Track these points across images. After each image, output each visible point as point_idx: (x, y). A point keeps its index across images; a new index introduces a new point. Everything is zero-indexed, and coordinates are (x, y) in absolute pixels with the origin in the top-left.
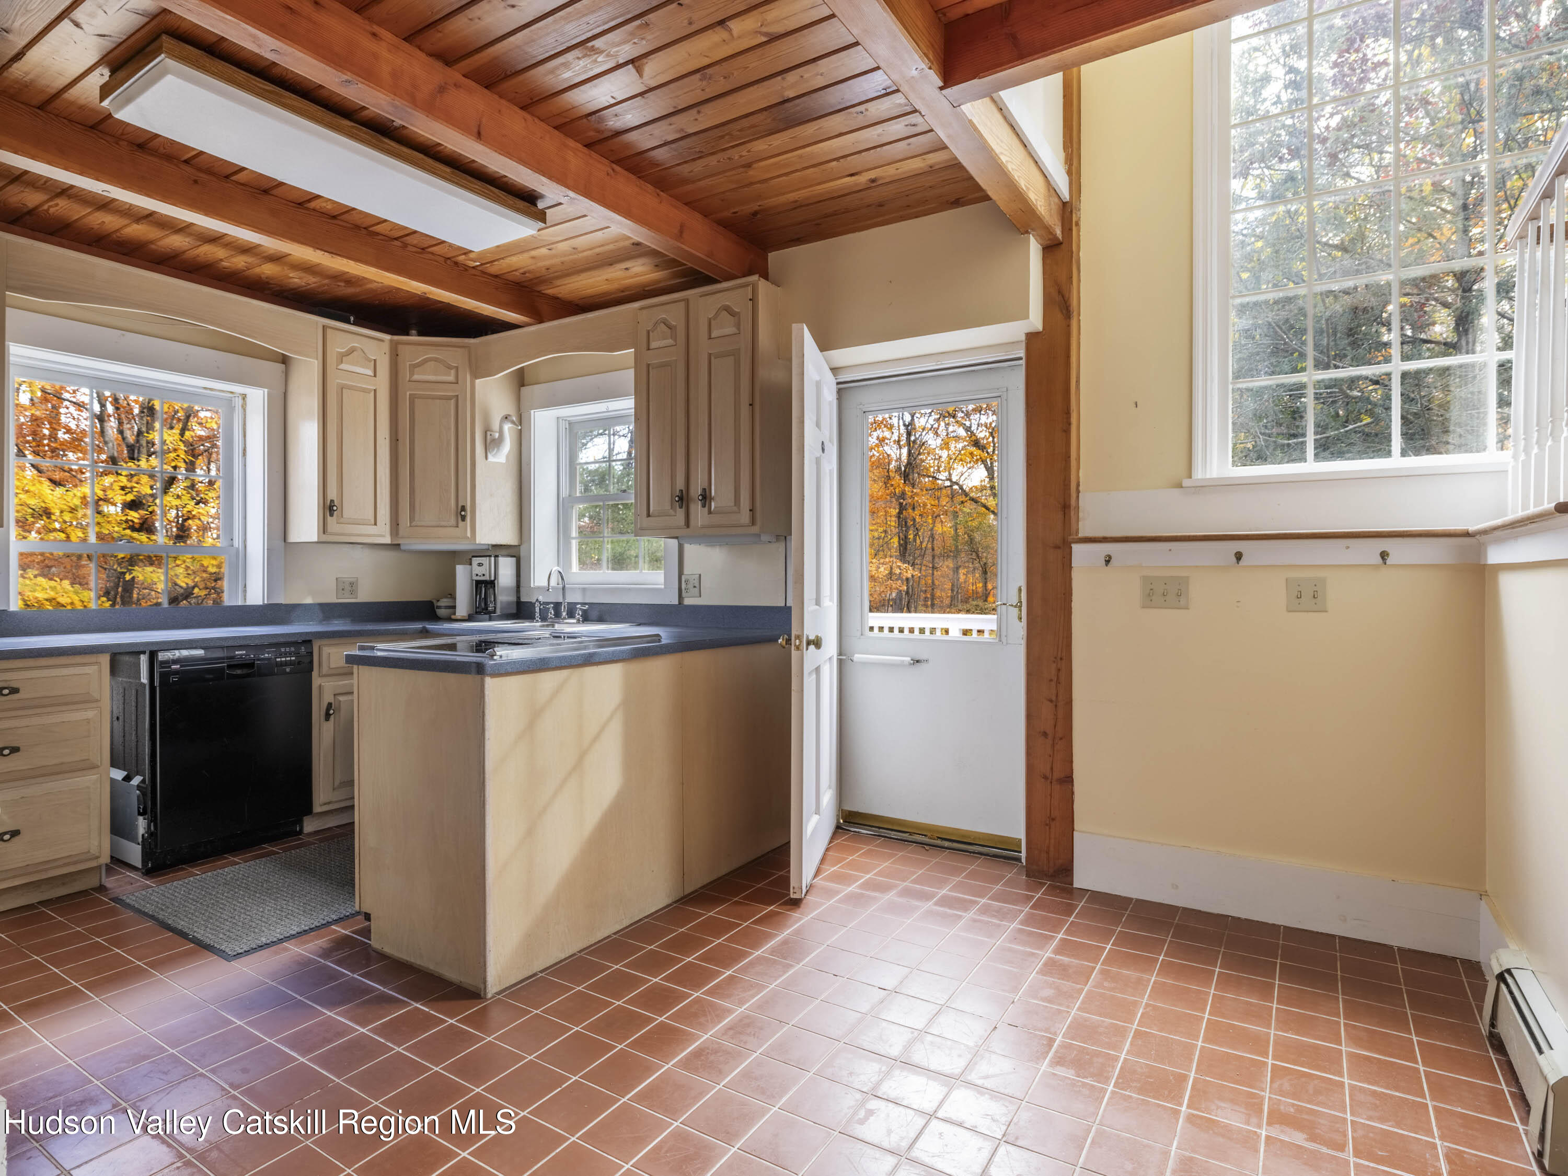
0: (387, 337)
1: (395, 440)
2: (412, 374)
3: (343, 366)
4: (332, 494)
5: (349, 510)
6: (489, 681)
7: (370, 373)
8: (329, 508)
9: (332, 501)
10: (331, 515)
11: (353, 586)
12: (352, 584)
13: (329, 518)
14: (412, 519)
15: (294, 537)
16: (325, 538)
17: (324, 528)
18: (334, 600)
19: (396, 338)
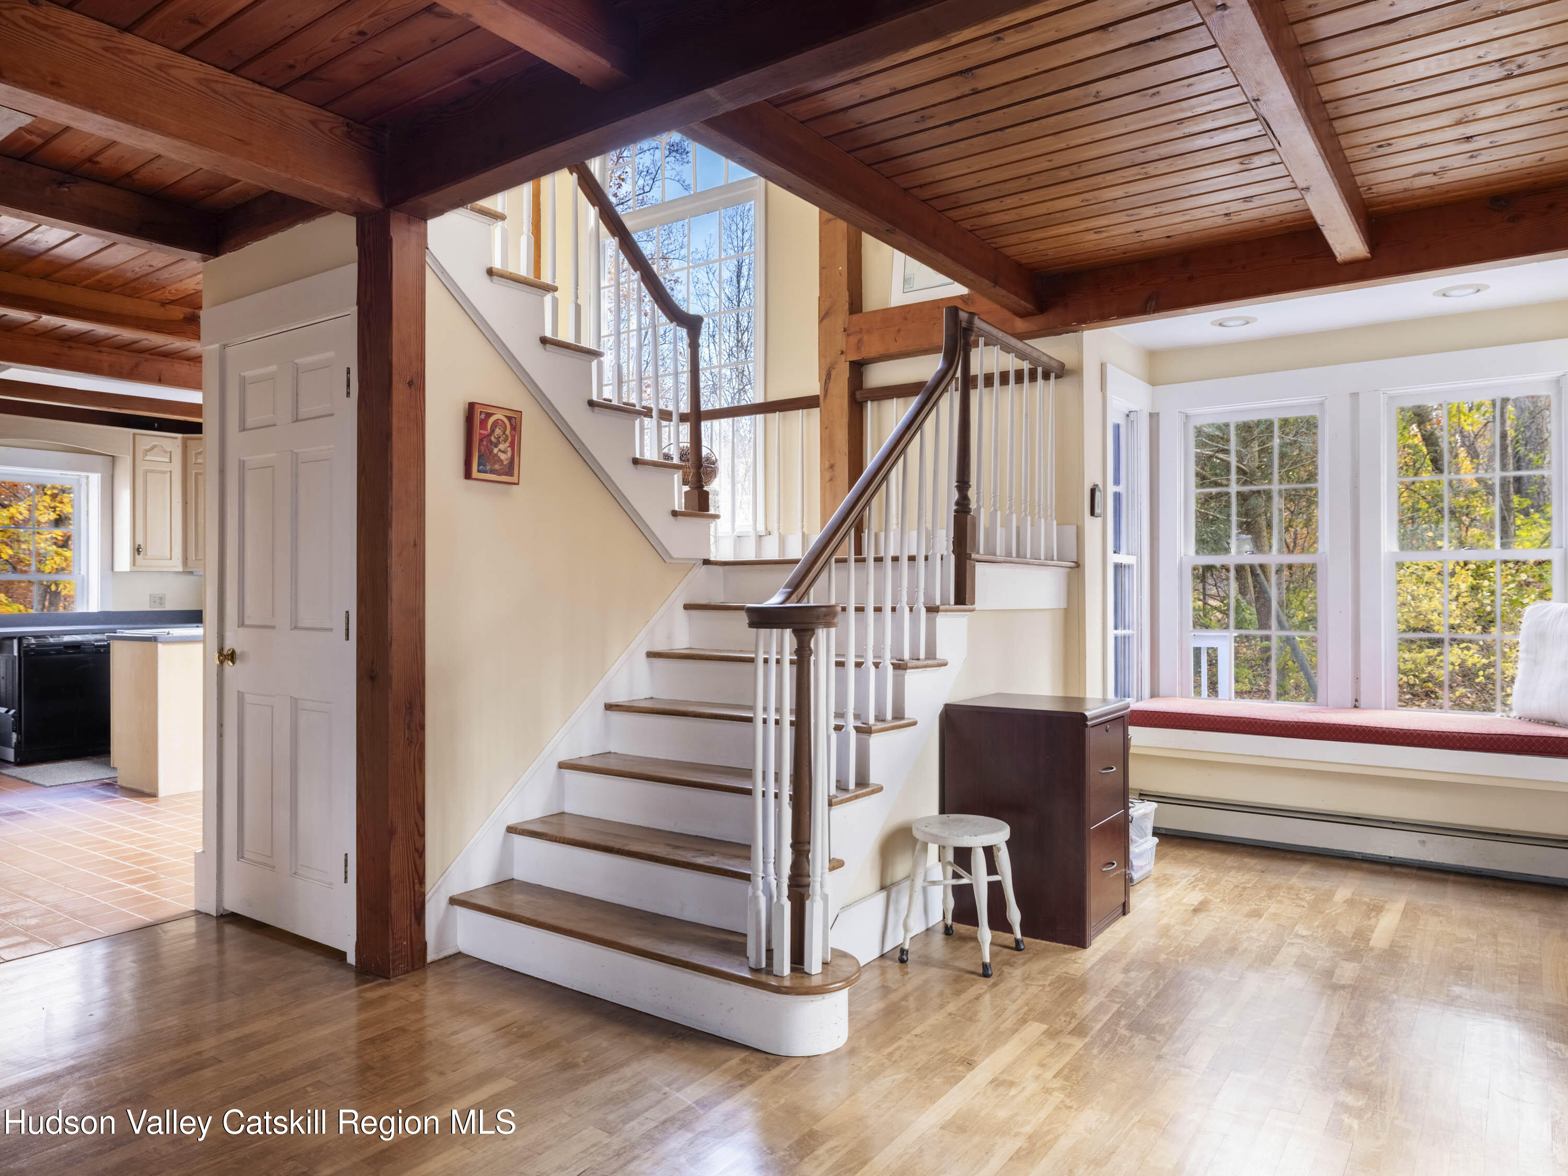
0: (179, 436)
1: (185, 503)
2: (196, 458)
3: (148, 458)
4: (140, 541)
5: (151, 551)
6: (160, 646)
7: (167, 460)
8: (137, 550)
9: (139, 545)
10: (139, 554)
11: (161, 599)
12: (161, 598)
13: (137, 556)
14: (196, 555)
15: (117, 569)
16: (135, 569)
17: (134, 563)
18: (147, 608)
19: (186, 435)
